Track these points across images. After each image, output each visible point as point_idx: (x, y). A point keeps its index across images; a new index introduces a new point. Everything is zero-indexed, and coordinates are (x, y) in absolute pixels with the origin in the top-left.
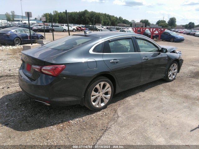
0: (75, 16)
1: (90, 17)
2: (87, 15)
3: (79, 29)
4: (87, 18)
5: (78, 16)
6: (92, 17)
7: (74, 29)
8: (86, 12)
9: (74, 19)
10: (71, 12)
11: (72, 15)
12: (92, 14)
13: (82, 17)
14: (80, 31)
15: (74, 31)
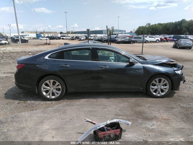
0: (169, 27)
1: (188, 26)
2: (184, 24)
3: (164, 39)
4: (184, 28)
5: (173, 26)
6: (190, 27)
7: (157, 40)
8: (183, 21)
9: (168, 30)
10: (166, 23)
11: (167, 26)
12: (191, 23)
13: (178, 27)
14: (164, 42)
15: (157, 41)
